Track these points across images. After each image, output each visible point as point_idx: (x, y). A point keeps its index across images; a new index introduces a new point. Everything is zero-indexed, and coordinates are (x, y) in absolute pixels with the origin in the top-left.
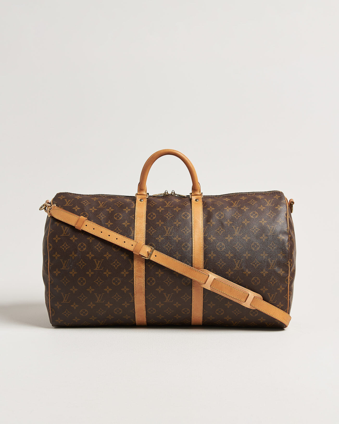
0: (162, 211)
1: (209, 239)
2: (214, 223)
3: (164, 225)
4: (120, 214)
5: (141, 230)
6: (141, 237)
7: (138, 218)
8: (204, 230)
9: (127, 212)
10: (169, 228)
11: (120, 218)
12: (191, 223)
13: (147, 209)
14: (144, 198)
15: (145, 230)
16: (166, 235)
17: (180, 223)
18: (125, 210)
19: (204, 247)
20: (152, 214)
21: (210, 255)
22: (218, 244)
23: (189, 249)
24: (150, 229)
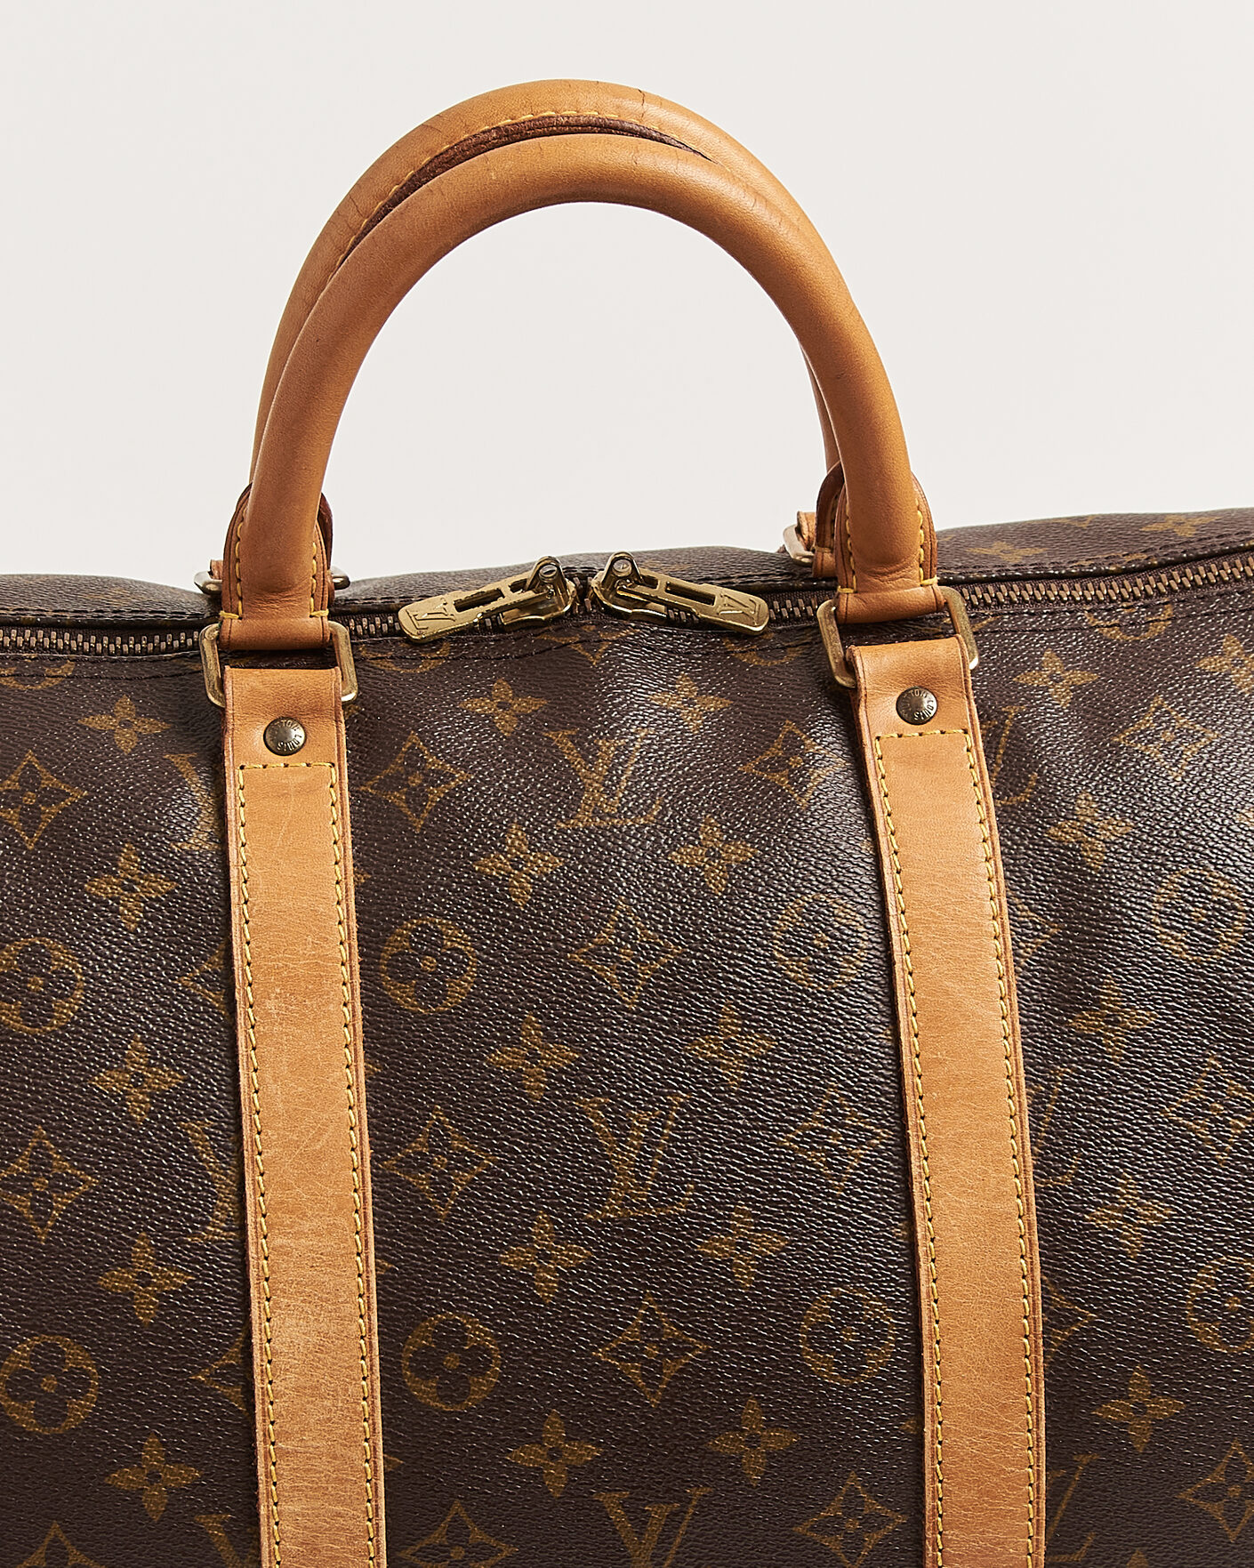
0: (536, 895)
1: (1099, 1218)
2: (1142, 1016)
3: (575, 1080)
4: (62, 958)
5: (318, 1157)
6: (329, 1243)
7: (270, 1005)
8: (1035, 1117)
9: (131, 913)
10: (640, 1121)
11: (66, 1011)
12: (884, 1035)
13: (361, 863)
14: (317, 710)
15: (368, 1152)
16: (612, 1210)
17: (757, 1044)
18: (102, 887)
19: (1055, 1319)
20: (429, 940)
21: (1114, 1411)
22: (1202, 1281)
23: (875, 1363)
24: (419, 1145)
